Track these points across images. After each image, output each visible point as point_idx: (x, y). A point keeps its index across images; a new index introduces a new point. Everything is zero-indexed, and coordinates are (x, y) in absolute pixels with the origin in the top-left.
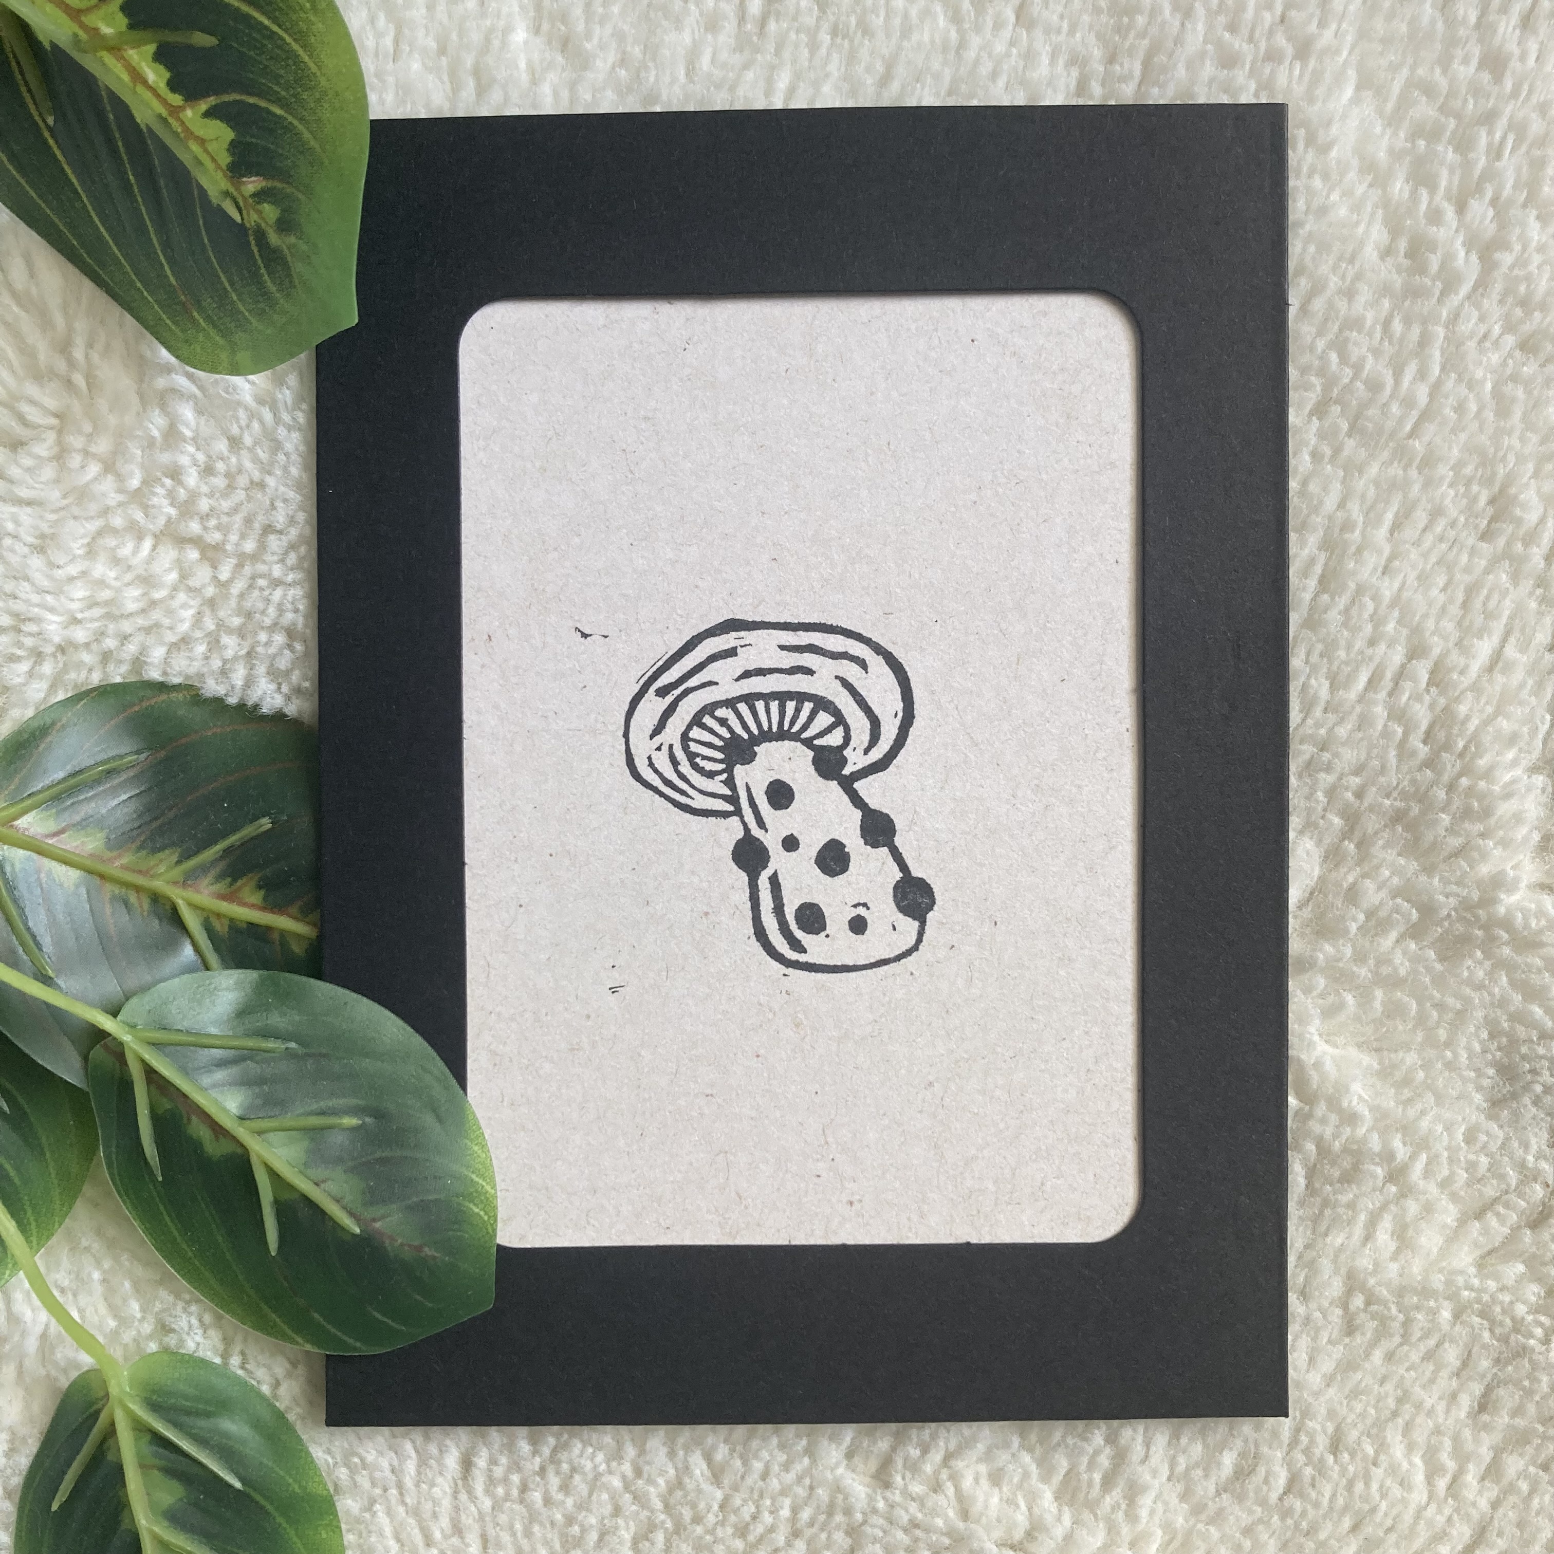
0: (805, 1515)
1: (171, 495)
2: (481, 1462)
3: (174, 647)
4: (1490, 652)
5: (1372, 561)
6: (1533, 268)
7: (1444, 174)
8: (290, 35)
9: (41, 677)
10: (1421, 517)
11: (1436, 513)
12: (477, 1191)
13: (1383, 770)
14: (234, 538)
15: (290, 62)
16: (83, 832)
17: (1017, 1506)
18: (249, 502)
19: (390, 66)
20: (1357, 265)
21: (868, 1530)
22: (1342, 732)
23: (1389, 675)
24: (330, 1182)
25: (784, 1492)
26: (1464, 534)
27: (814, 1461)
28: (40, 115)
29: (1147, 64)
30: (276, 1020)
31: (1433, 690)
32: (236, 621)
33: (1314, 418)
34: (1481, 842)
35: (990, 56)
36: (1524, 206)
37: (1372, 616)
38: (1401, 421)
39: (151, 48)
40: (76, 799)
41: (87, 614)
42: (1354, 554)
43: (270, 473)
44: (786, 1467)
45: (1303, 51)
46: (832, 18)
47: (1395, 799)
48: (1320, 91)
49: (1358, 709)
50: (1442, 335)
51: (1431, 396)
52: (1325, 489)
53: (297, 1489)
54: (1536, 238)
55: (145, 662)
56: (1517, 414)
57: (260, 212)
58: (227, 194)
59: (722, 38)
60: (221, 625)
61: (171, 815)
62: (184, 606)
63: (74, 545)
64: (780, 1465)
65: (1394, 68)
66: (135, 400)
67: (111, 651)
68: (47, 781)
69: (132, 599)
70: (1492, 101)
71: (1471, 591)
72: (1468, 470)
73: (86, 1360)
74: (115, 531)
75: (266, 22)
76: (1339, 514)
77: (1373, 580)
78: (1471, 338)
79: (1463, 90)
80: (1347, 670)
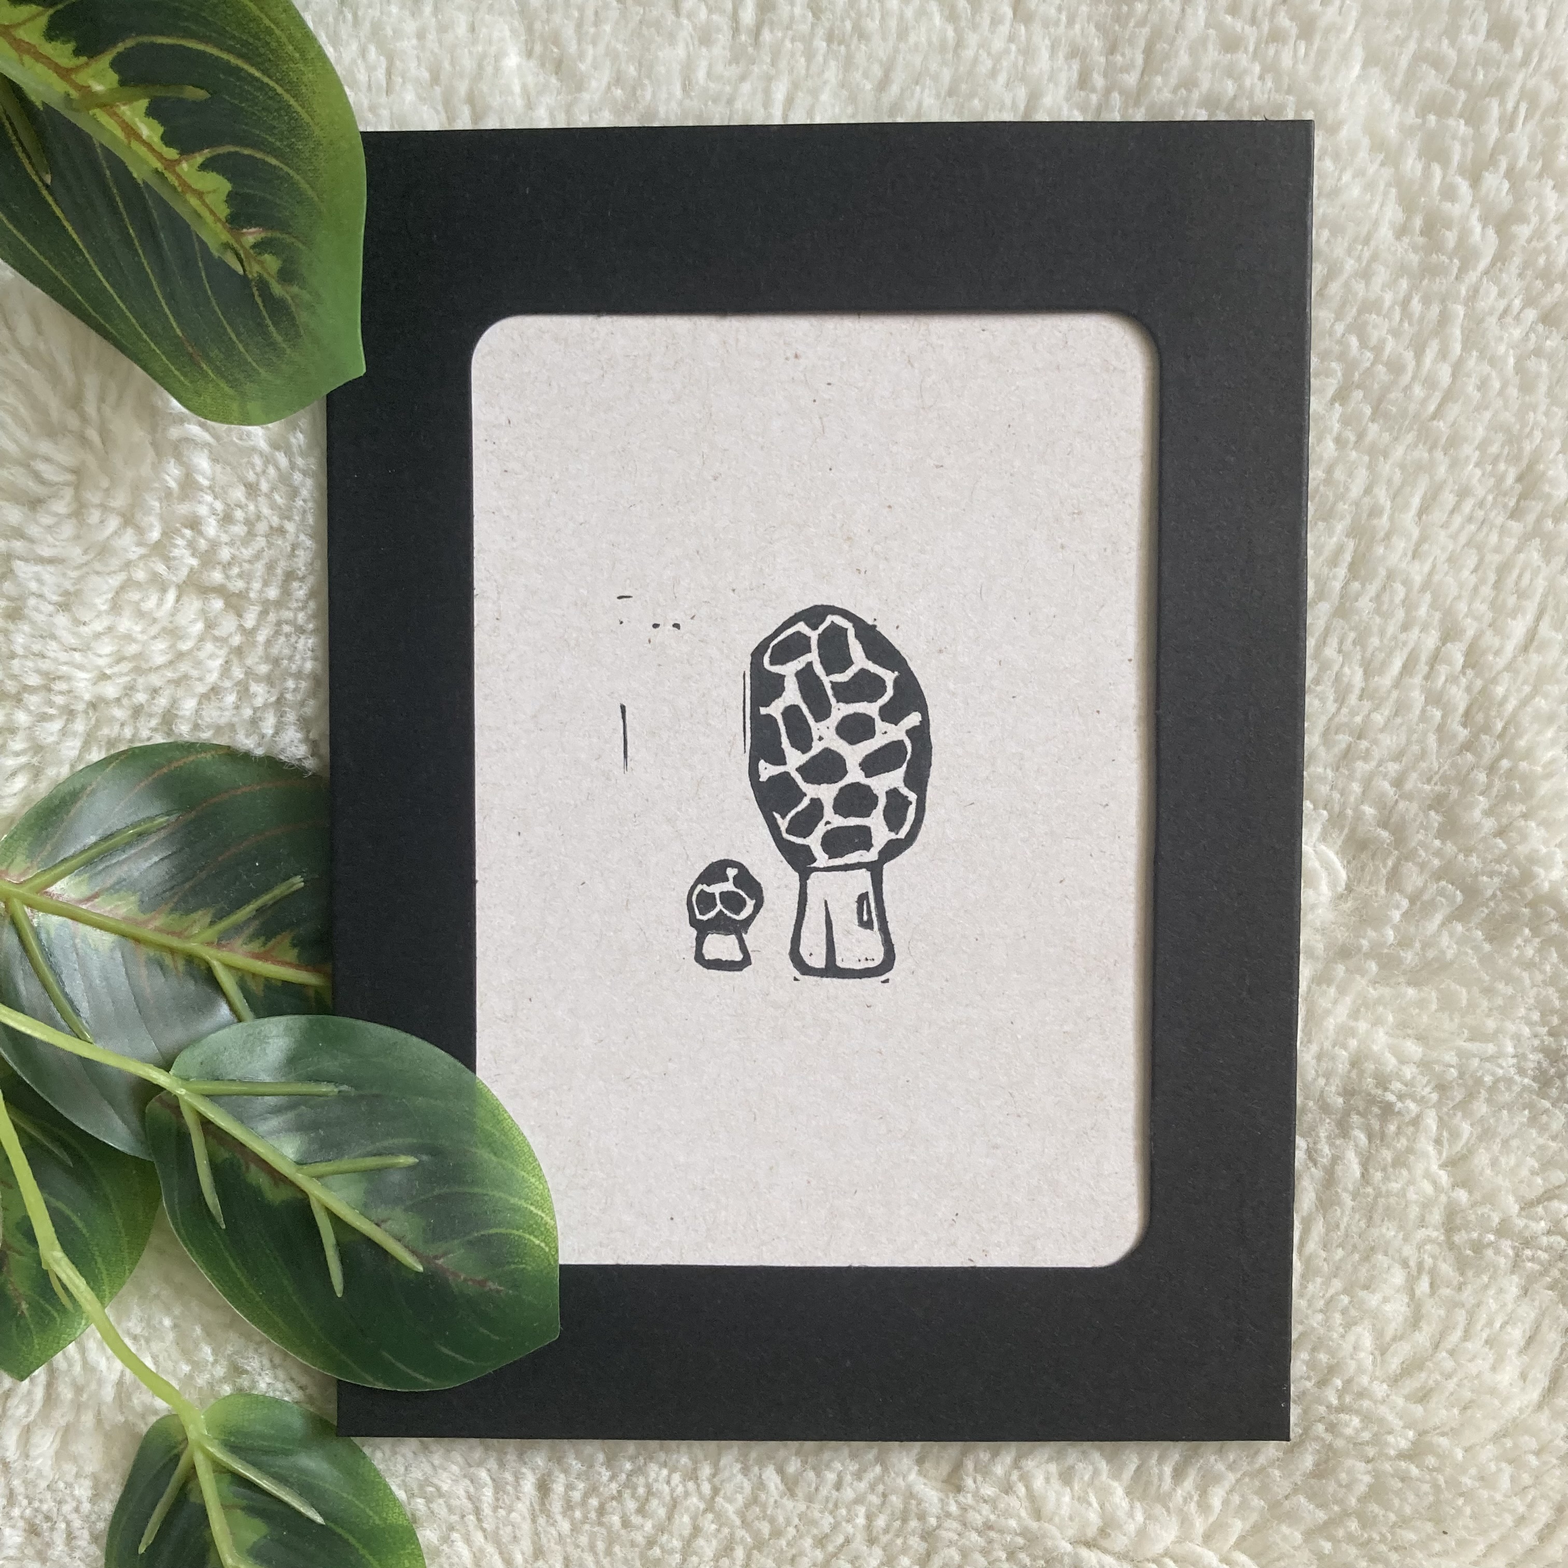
0: (881, 1522)
1: (191, 545)
2: (558, 1488)
3: (204, 698)
4: (1524, 630)
5: (1400, 544)
6: (1551, 238)
7: (1457, 148)
8: (281, 86)
9: (75, 734)
10: (1448, 498)
11: (1463, 493)
12: (536, 1223)
13: (1423, 755)
14: (256, 585)
15: (283, 112)
16: (116, 896)
17: (1089, 1504)
18: (269, 548)
19: (383, 99)
20: (1373, 246)
21: (944, 1534)
22: (1378, 719)
23: (1424, 658)
24: (390, 1222)
25: (859, 1500)
26: (1493, 514)
27: (885, 1469)
28: (37, 173)
29: (1148, 51)
30: (329, 1064)
31: (1470, 672)
32: (264, 669)
33: (1337, 405)
34: (1523, 823)
35: (989, 54)
36: (1540, 176)
37: (1404, 601)
38: (1424, 402)
39: (144, 103)
40: (108, 863)
41: (116, 669)
42: (1383, 540)
43: (289, 518)
44: (858, 1476)
45: (1307, 31)
46: (827, 25)
47: (1436, 784)
48: (1326, 70)
49: (1395, 694)
50: (1462, 313)
51: (1454, 375)
52: (1350, 475)
53: (377, 1522)
54: (1554, 209)
55: (176, 715)
56: (1543, 388)
57: (261, 263)
58: (227, 246)
59: (717, 50)
60: (249, 672)
61: (203, 875)
62: (211, 656)
63: (98, 601)
64: (853, 1474)
65: (1401, 42)
66: (151, 454)
67: (142, 705)
68: (79, 847)
69: (159, 652)
70: (1503, 68)
71: (1503, 570)
72: (1494, 449)
73: (161, 1405)
74: (138, 585)
75: (257, 74)
76: (1366, 500)
77: (1403, 565)
78: (1491, 314)
79: (1473, 62)
80: (1381, 656)
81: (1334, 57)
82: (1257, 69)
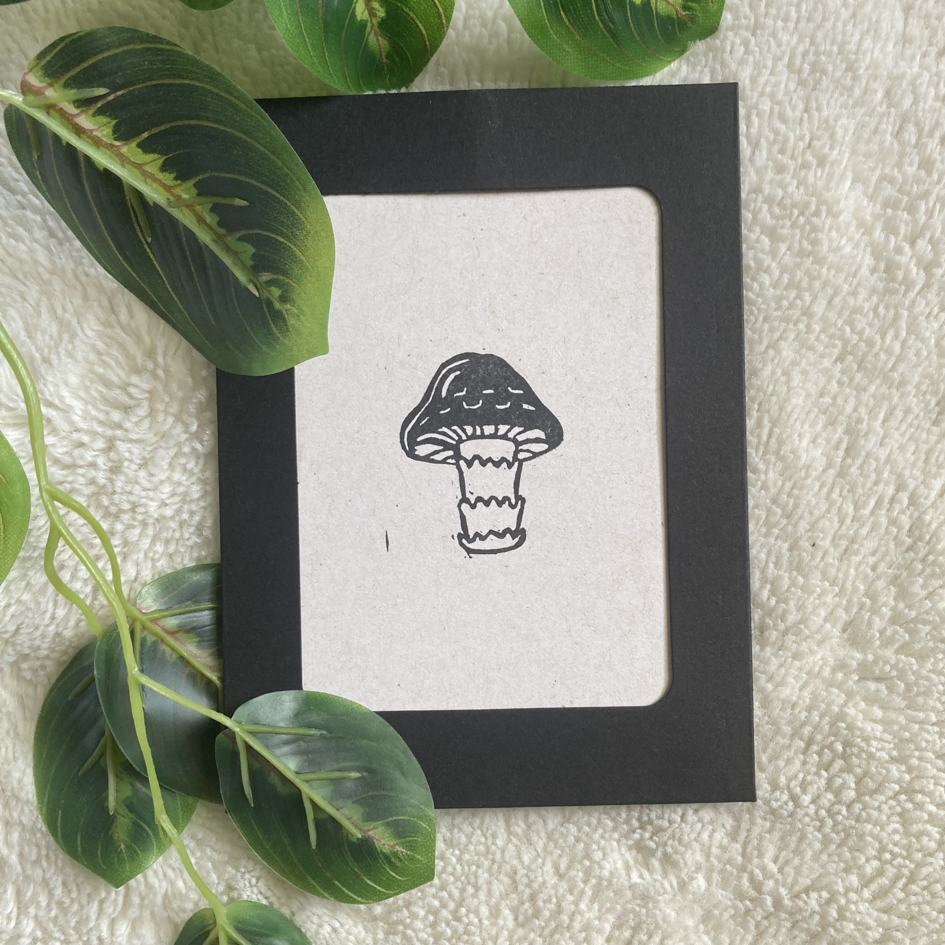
5: (874, 439)
7: (903, 226)
8: (290, 202)
10: (899, 414)
11: (907, 411)
12: (424, 815)
13: (887, 552)
15: (290, 215)
20: (858, 277)
22: (864, 531)
23: (886, 500)
24: (344, 809)
26: (923, 423)
28: (144, 237)
30: (315, 718)
31: (911, 508)
33: (838, 363)
34: (941, 590)
37: (875, 470)
38: (886, 363)
39: (209, 205)
41: (171, 500)
42: (864, 436)
45: (822, 162)
47: (894, 569)
48: (832, 185)
49: (871, 519)
50: (906, 314)
51: (902, 348)
52: (846, 401)
57: (270, 290)
58: (250, 280)
63: (163, 463)
65: (873, 170)
67: (185, 520)
70: (927, 185)
71: (929, 453)
72: (924, 388)
75: (277, 195)
76: (855, 415)
77: (875, 450)
78: (921, 315)
79: (911, 180)
80: (863, 498)
81: (836, 177)
82: (795, 183)
